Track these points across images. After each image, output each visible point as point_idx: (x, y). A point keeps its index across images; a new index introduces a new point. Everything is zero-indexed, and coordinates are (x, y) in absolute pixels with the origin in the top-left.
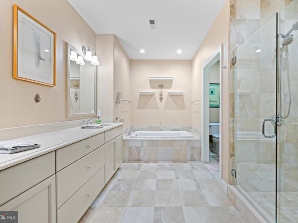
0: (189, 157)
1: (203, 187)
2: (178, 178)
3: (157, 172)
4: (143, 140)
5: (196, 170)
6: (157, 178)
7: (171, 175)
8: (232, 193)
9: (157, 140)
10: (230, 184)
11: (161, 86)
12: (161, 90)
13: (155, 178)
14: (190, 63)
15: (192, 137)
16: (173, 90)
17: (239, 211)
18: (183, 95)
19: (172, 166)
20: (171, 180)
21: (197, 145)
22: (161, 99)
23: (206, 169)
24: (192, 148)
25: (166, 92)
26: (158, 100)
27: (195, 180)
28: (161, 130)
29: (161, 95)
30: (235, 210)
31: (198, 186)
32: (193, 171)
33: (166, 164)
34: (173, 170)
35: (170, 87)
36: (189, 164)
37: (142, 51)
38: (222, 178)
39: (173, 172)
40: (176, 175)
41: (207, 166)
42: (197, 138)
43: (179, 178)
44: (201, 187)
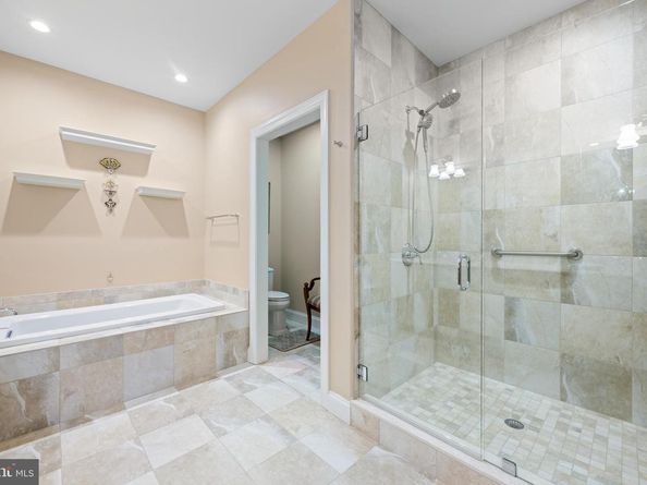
0: (219, 361)
1: (297, 430)
2: (220, 433)
3: (139, 444)
4: (57, 349)
5: (252, 388)
6: (155, 467)
7: (194, 432)
8: (366, 416)
9: (121, 336)
10: (355, 398)
11: (110, 165)
12: (111, 177)
13: (147, 468)
14: (201, 118)
15: (223, 308)
16: (153, 182)
17: (391, 451)
18: (180, 200)
19: (181, 401)
20: (206, 448)
21: (239, 325)
22: (111, 205)
23: (271, 379)
24: (228, 336)
25: (127, 185)
26: (100, 209)
27: (267, 418)
28: (111, 301)
29: (111, 193)
30: (385, 452)
31: (284, 432)
32: (247, 395)
33: (159, 401)
34: (191, 413)
35: (143, 172)
36: (228, 379)
37: (40, 26)
38: (330, 389)
39: (195, 422)
40: (210, 426)
41: (269, 369)
42: (234, 307)
43: (225, 433)
44: (293, 433)
